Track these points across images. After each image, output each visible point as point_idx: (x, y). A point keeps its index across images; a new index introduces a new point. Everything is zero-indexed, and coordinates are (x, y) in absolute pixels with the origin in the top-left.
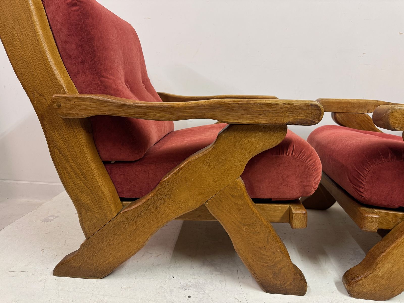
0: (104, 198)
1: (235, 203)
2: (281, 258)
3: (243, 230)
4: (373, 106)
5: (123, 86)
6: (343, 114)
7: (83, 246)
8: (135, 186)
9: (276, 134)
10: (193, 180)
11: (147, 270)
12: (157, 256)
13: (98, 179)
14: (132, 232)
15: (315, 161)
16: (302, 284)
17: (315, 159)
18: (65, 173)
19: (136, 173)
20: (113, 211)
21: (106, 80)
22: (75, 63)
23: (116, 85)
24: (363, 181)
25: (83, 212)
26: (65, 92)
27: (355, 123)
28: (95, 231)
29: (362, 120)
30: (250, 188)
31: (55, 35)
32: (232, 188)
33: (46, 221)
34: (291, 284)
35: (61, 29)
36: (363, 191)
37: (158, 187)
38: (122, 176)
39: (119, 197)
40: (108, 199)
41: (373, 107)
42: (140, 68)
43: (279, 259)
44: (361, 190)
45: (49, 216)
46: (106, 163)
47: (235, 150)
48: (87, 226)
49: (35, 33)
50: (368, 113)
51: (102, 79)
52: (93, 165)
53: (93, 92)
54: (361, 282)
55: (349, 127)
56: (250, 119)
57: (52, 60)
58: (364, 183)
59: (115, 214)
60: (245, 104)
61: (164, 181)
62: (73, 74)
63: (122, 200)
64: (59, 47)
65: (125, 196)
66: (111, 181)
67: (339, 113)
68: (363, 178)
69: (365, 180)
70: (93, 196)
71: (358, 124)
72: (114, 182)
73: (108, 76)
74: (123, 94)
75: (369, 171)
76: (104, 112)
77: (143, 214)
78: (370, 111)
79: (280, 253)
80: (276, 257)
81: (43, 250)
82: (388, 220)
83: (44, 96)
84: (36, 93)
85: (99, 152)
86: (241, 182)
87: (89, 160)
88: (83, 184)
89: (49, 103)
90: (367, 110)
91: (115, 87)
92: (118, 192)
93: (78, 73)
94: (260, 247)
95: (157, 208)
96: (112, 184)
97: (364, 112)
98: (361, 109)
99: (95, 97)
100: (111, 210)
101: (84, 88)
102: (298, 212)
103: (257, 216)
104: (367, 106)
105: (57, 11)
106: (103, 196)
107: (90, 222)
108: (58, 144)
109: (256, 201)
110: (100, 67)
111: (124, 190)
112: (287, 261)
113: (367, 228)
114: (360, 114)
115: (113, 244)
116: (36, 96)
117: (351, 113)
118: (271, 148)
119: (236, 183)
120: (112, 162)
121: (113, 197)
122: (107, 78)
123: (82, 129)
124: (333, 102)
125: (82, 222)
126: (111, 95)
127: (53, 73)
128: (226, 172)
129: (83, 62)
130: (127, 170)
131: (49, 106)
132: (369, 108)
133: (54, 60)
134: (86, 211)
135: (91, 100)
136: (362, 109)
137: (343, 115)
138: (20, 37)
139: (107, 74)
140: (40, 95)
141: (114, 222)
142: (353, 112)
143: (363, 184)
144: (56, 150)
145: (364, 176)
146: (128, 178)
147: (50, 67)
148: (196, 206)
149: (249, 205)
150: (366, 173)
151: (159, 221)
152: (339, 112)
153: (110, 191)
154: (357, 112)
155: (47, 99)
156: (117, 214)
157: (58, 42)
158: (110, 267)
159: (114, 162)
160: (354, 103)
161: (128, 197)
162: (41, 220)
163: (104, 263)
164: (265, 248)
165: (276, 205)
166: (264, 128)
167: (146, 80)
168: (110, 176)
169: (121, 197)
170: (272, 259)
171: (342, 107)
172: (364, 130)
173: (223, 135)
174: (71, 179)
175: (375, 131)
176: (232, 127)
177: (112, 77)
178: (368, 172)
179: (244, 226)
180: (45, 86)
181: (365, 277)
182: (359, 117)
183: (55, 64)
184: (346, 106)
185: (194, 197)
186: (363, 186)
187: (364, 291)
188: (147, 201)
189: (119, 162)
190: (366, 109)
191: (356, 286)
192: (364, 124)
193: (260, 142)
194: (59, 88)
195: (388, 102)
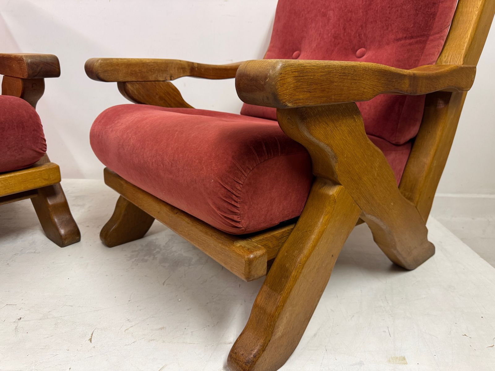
4: (176, 69)
6: (137, 83)
24: (237, 202)
27: (157, 97)
29: (166, 91)
36: (238, 220)
41: (176, 71)
44: (235, 218)
50: (171, 80)
54: (260, 359)
55: (151, 105)
58: (239, 206)
67: (132, 83)
68: (237, 199)
69: (239, 200)
71: (161, 98)
75: (242, 183)
78: (174, 77)
82: (269, 247)
90: (169, 76)
97: (167, 78)
98: (161, 75)
104: (168, 69)
113: (254, 276)
114: (161, 82)
117: (148, 81)
124: (118, 65)
132: (172, 72)
136: (162, 73)
137: (137, 86)
142: (151, 80)
143: (237, 207)
145: (237, 195)
150: (239, 188)
152: (131, 80)
154: (156, 80)
160: (150, 64)
171: (133, 73)
172: (171, 107)
175: (185, 107)
178: (241, 186)
181: (262, 350)
182: (161, 87)
184: (140, 70)
186: (237, 211)
190: (168, 74)
192: (170, 97)
195: (193, 63)
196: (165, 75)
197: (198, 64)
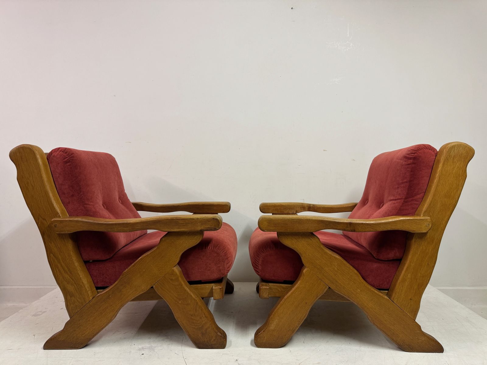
0: (83, 287)
1: (173, 284)
2: (206, 321)
3: (179, 303)
4: (300, 208)
5: (100, 208)
7: (67, 324)
8: (106, 277)
9: (196, 237)
10: (144, 270)
11: (115, 342)
12: (125, 333)
13: (80, 274)
14: (103, 310)
15: (226, 252)
16: (222, 339)
17: (226, 251)
18: (57, 270)
19: (107, 268)
20: (90, 295)
21: (88, 206)
22: (67, 197)
23: (94, 209)
25: (69, 297)
26: (60, 217)
28: (77, 311)
30: (186, 273)
31: (55, 180)
32: (170, 274)
33: (35, 315)
34: (215, 340)
35: (59, 177)
37: (121, 277)
38: (97, 271)
39: (94, 286)
40: (86, 287)
42: (117, 189)
43: (204, 322)
45: (38, 312)
46: (86, 262)
47: (171, 248)
48: (71, 308)
49: (42, 181)
51: (85, 206)
52: (76, 264)
53: (79, 215)
54: (262, 335)
56: (179, 228)
57: (52, 197)
59: (91, 298)
60: (174, 219)
61: (125, 272)
62: (65, 204)
63: (97, 288)
64: (57, 187)
65: (99, 285)
66: (89, 275)
70: (76, 286)
72: (92, 275)
73: (89, 203)
74: (99, 213)
76: (85, 229)
77: (110, 296)
79: (205, 317)
80: (203, 321)
81: (34, 335)
82: (279, 290)
83: (45, 220)
84: (40, 218)
85: (81, 254)
86: (177, 270)
87: (74, 260)
88: (69, 277)
89: (49, 224)
90: (295, 211)
91: (94, 210)
92: (94, 283)
93: (69, 203)
94: (191, 314)
95: (120, 292)
96: (89, 276)
99: (80, 219)
100: (89, 295)
101: (72, 212)
102: (216, 288)
103: (188, 292)
104: (295, 208)
105: (57, 166)
106: (83, 285)
107: (73, 304)
108: (53, 250)
109: (191, 283)
110: (84, 198)
111: (99, 281)
112: (210, 323)
113: (262, 296)
115: (89, 321)
116: (40, 219)
118: (194, 245)
119: (173, 270)
120: (90, 261)
121: (90, 286)
122: (89, 205)
123: (70, 240)
125: (68, 305)
126: (91, 216)
127: (52, 205)
128: (166, 264)
129: (73, 196)
130: (100, 266)
131: (48, 225)
132: (297, 209)
133: (53, 196)
134: (71, 297)
135: (77, 221)
138: (32, 184)
139: (89, 202)
140: (43, 219)
141: (91, 304)
142: (285, 213)
144: (51, 255)
146: (101, 272)
147: (51, 201)
148: (147, 288)
149: (182, 285)
151: (122, 301)
153: (88, 282)
154: (288, 213)
155: (48, 221)
156: (93, 298)
157: (56, 184)
158: (87, 339)
159: (92, 261)
160: (285, 206)
161: (101, 286)
162: (31, 315)
163: (83, 336)
164: (195, 315)
165: (204, 285)
166: (188, 233)
167: (122, 196)
168: (89, 271)
169: (96, 286)
170: (200, 323)
173: (163, 239)
174: (61, 274)
176: (169, 234)
177: (92, 203)
179: (180, 300)
180: (47, 213)
181: (264, 331)
183: (54, 199)
184: (280, 209)
185: (145, 282)
187: (264, 342)
188: (113, 287)
189: (95, 261)
191: (259, 339)
193: (186, 242)
194: (56, 214)
195: (310, 205)
196: (293, 211)
197: (313, 205)
